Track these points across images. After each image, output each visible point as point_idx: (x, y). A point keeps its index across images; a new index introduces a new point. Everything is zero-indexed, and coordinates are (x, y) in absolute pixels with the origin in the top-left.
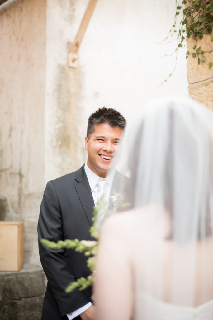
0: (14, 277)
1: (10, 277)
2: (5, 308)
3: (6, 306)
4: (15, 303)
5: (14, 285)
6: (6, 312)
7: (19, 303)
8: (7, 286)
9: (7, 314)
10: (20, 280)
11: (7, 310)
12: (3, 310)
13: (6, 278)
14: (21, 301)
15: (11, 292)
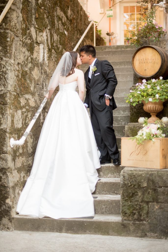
0: (156, 172)
1: (153, 172)
2: (150, 192)
3: (150, 190)
4: (156, 189)
5: (155, 178)
6: (150, 194)
7: (159, 189)
8: (151, 178)
9: (151, 195)
10: (160, 175)
11: (151, 193)
12: (148, 192)
13: (150, 173)
14: (161, 189)
15: (153, 182)
